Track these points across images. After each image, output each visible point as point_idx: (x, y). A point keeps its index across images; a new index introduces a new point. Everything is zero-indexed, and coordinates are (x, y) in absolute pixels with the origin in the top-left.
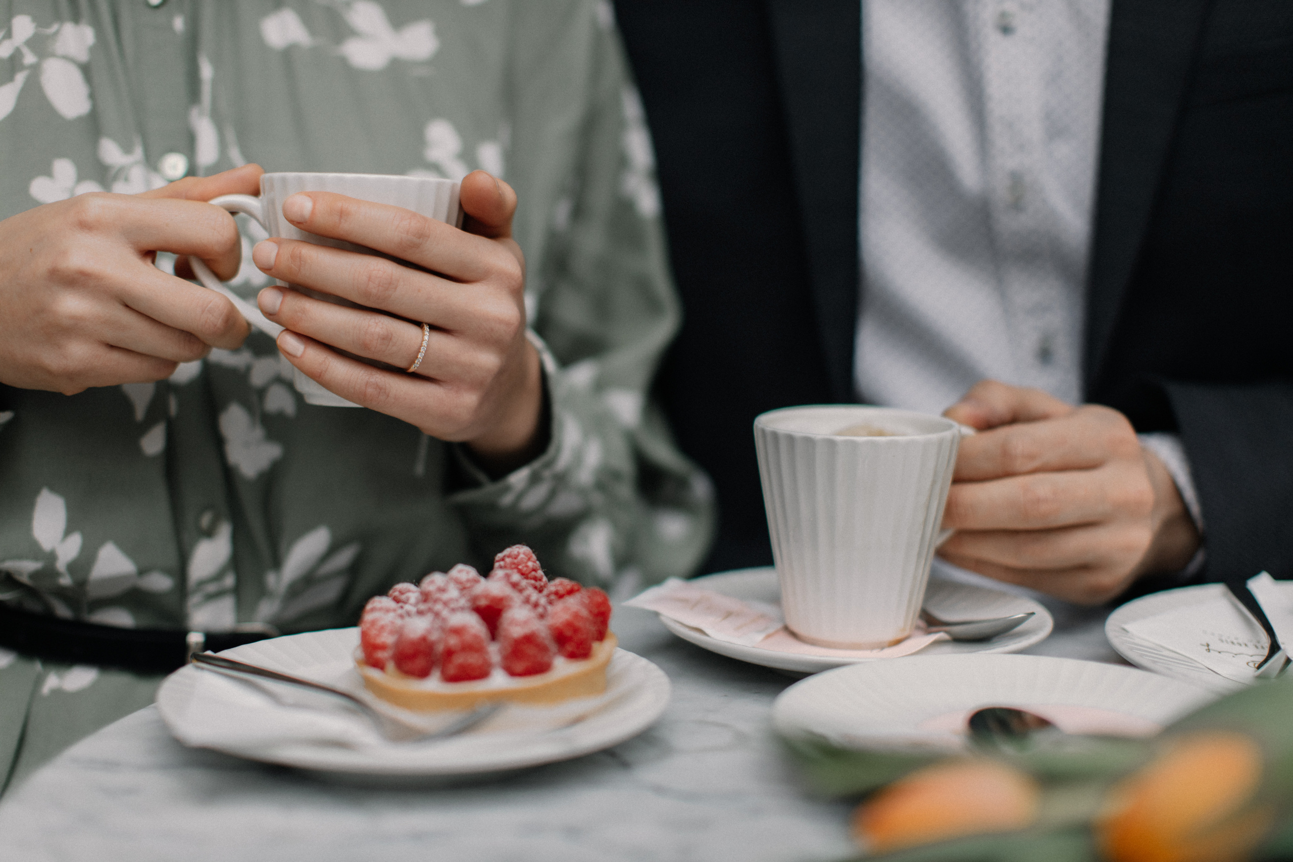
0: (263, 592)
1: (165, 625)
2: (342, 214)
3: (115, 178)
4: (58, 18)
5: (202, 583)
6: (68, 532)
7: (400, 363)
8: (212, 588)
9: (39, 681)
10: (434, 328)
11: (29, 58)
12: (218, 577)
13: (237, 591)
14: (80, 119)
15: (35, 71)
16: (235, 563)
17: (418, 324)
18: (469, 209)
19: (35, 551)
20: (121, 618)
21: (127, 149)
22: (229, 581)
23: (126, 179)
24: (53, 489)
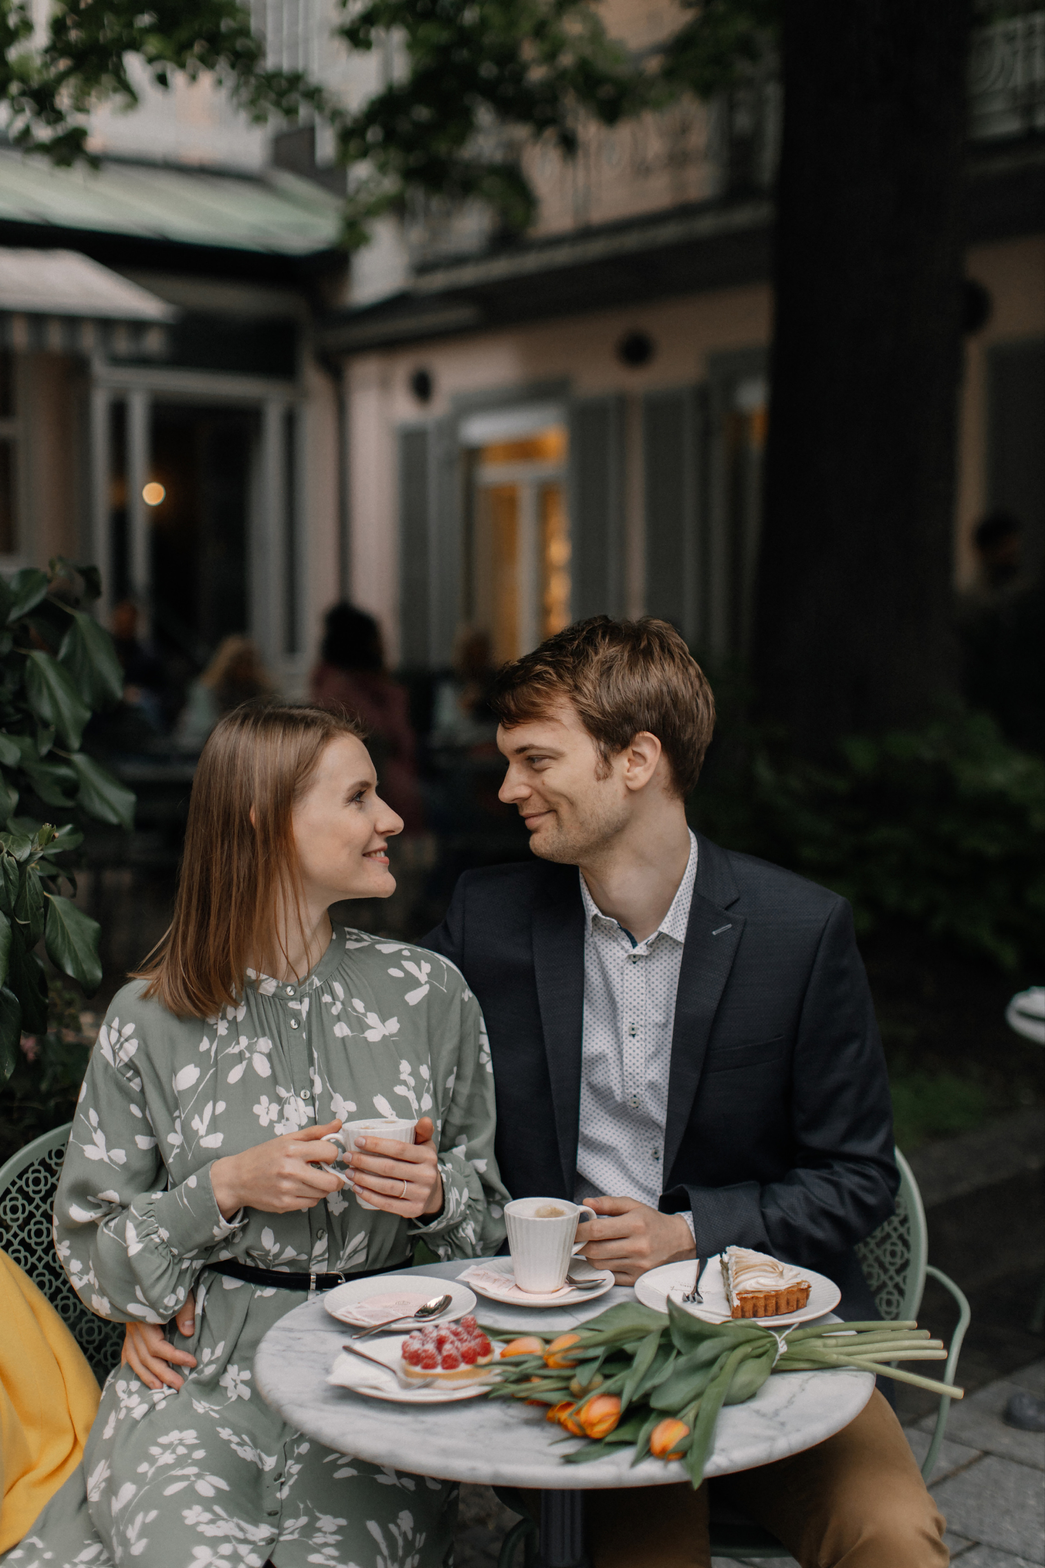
0: (338, 1258)
1: (304, 1272)
2: (376, 1144)
3: (285, 1103)
4: (256, 1035)
5: (316, 1257)
6: (275, 1243)
7: (396, 1194)
8: (320, 1258)
9: (254, 1292)
10: (407, 1181)
11: (247, 1055)
12: (322, 1255)
13: (328, 1259)
14: (268, 1077)
15: (250, 1059)
16: (329, 1249)
17: (402, 1180)
18: (419, 1131)
19: (263, 1249)
20: (286, 1269)
21: (288, 1091)
22: (326, 1256)
23: (289, 1103)
24: (269, 1227)
